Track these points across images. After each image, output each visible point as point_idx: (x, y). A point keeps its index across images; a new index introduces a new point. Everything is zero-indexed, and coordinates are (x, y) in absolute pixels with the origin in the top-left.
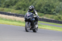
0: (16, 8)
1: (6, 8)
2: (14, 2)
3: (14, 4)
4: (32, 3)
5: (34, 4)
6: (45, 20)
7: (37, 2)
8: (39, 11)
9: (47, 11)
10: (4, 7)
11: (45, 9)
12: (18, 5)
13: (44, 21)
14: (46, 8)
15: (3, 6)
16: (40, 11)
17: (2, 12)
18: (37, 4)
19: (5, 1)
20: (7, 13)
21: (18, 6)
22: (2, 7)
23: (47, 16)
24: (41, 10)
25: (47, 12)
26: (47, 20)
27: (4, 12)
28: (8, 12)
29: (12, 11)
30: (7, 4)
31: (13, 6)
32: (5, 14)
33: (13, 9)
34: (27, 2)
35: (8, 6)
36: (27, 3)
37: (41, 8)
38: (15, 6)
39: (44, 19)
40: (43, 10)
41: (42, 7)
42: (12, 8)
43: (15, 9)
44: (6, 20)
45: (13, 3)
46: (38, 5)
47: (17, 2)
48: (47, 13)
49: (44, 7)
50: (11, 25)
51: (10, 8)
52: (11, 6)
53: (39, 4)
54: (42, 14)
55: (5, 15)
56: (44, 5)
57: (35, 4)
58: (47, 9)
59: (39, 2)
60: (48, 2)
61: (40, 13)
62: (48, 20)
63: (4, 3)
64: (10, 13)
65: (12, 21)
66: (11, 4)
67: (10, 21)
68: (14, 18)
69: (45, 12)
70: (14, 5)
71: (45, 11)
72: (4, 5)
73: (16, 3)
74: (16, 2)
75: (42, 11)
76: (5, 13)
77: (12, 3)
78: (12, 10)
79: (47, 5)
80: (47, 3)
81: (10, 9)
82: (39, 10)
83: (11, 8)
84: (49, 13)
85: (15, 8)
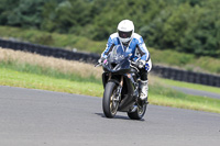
0: (96, 34)
1: (61, 33)
3: (88, 19)
4: (153, 18)
5: (159, 20)
6: (198, 78)
7: (171, 15)
8: (175, 44)
10: (52, 30)
11: (197, 38)
12: (101, 22)
13: (194, 82)
14: (200, 33)
15: (50, 25)
16: (180, 45)
17: (45, 46)
18: (171, 19)
19: (57, 9)
20: (64, 51)
21: (101, 26)
22: (45, 29)
23: (204, 63)
24: (182, 40)
25: (206, 49)
26: (205, 79)
27: (52, 47)
28: (68, 48)
29: (79, 44)
30: (63, 18)
31: (83, 25)
32: (58, 53)
33: (84, 35)
34: (135, 13)
35: (66, 27)
37: (184, 36)
38: (91, 27)
39: (195, 74)
40: (190, 41)
41: (187, 33)
42: (83, 32)
43: (92, 36)
45: (86, 16)
46: (174, 25)
47: (98, 14)
48: (206, 52)
49: (195, 31)
50: (78, 93)
51: (73, 32)
52: (79, 28)
53: (178, 20)
54: (188, 56)
55: (57, 60)
56: (193, 25)
57: (164, 21)
58: (203, 40)
59: (175, 14)
60: (210, 14)
61: (180, 51)
62: (208, 76)
63: (52, 16)
64: (75, 50)
65: (81, 79)
66: (79, 21)
67: (73, 80)
68: (87, 71)
69: (199, 50)
70: (88, 22)
71: (196, 46)
72: (54, 21)
73: (97, 17)
75: (186, 46)
76: (57, 50)
77: (82, 15)
78: (82, 40)
79: (206, 25)
80: (204, 15)
81: (74, 38)
82: (178, 41)
83: (78, 34)
84: (212, 52)
85: (92, 32)
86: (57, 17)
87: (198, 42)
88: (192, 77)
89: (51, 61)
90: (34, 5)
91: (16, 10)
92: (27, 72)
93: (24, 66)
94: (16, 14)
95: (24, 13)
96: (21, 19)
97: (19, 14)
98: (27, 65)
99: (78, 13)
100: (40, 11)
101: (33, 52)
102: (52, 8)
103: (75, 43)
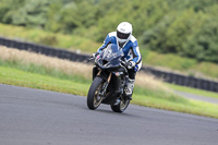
0: (100, 36)
1: (65, 34)
2: (92, 15)
3: (92, 21)
4: (157, 21)
5: (162, 24)
6: (198, 83)
7: (174, 19)
8: (178, 48)
9: (208, 52)
10: (57, 31)
11: (200, 43)
12: (106, 25)
13: (195, 87)
14: (202, 39)
15: (55, 26)
16: (182, 50)
18: (174, 24)
19: (62, 10)
20: (67, 52)
22: (50, 29)
23: (205, 68)
24: (185, 46)
25: (207, 55)
27: (56, 47)
28: (71, 50)
29: (83, 45)
31: (87, 27)
32: (62, 54)
33: (88, 37)
34: (139, 16)
36: (139, 21)
37: (185, 40)
38: (94, 30)
39: (196, 80)
40: (192, 47)
41: (190, 38)
42: (86, 34)
43: (96, 38)
44: (64, 76)
45: (90, 18)
46: (177, 30)
47: (102, 16)
48: (207, 58)
49: (197, 37)
51: (78, 34)
52: (83, 30)
54: (191, 61)
56: (195, 30)
57: (168, 25)
58: (206, 46)
59: (179, 19)
61: (183, 56)
62: (208, 82)
63: (57, 17)
64: (78, 52)
65: (84, 81)
66: (84, 23)
67: (76, 81)
69: (201, 55)
70: (93, 24)
71: (199, 51)
72: (59, 22)
73: (101, 20)
74: (98, 15)
75: (188, 51)
77: (86, 17)
78: (85, 42)
79: (208, 30)
80: (207, 22)
81: (78, 39)
82: (180, 45)
83: (82, 35)
85: (95, 35)
86: (62, 19)
87: (201, 48)
88: (193, 82)
89: (55, 62)
90: (39, 5)
93: (28, 66)
94: (21, 13)
95: (29, 13)
96: (26, 19)
98: (32, 65)
99: (83, 15)
101: (37, 52)
102: (57, 9)
103: (78, 44)
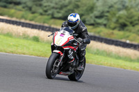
91: (92, 15)
92: (98, 54)
97: (93, 17)
100: (106, 16)
